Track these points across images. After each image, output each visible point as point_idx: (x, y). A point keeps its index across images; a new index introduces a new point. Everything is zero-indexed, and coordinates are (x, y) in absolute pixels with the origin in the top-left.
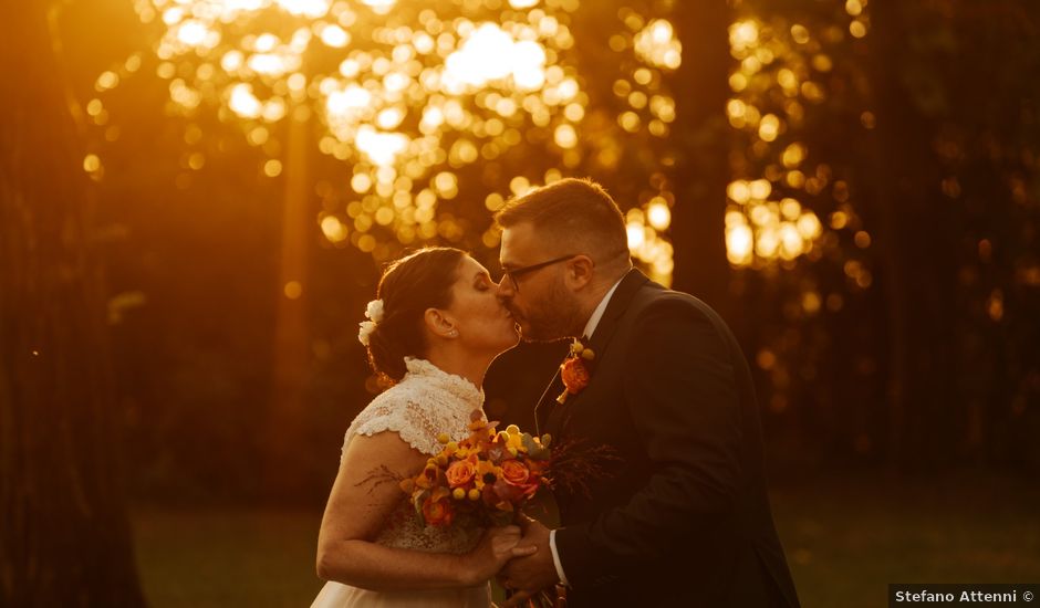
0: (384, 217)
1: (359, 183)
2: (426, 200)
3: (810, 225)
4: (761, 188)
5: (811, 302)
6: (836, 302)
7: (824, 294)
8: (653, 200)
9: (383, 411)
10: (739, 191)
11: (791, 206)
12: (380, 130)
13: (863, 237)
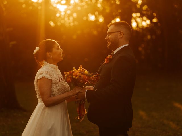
0: (63, 22)
1: (58, 15)
2: (71, 19)
3: (148, 22)
4: (138, 14)
5: (149, 37)
6: (154, 37)
7: (151, 35)
8: (117, 17)
9: (41, 74)
10: (134, 15)
11: (145, 18)
12: (62, 4)
13: (159, 24)
